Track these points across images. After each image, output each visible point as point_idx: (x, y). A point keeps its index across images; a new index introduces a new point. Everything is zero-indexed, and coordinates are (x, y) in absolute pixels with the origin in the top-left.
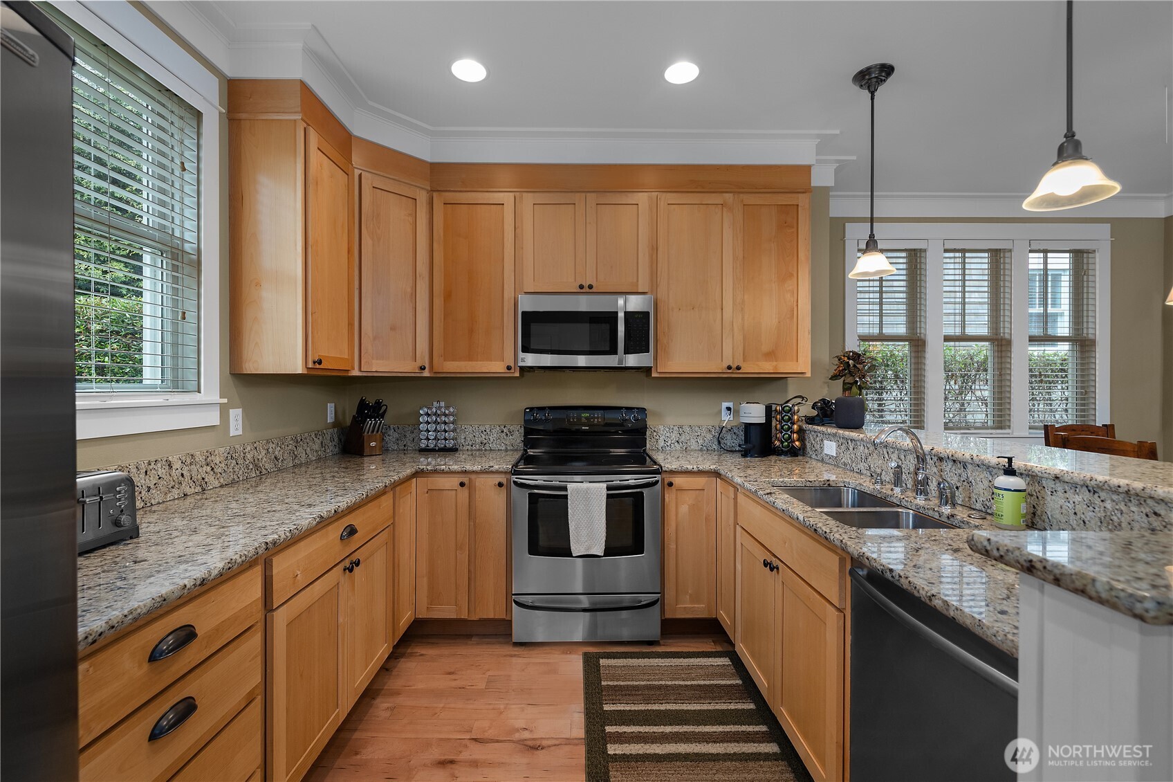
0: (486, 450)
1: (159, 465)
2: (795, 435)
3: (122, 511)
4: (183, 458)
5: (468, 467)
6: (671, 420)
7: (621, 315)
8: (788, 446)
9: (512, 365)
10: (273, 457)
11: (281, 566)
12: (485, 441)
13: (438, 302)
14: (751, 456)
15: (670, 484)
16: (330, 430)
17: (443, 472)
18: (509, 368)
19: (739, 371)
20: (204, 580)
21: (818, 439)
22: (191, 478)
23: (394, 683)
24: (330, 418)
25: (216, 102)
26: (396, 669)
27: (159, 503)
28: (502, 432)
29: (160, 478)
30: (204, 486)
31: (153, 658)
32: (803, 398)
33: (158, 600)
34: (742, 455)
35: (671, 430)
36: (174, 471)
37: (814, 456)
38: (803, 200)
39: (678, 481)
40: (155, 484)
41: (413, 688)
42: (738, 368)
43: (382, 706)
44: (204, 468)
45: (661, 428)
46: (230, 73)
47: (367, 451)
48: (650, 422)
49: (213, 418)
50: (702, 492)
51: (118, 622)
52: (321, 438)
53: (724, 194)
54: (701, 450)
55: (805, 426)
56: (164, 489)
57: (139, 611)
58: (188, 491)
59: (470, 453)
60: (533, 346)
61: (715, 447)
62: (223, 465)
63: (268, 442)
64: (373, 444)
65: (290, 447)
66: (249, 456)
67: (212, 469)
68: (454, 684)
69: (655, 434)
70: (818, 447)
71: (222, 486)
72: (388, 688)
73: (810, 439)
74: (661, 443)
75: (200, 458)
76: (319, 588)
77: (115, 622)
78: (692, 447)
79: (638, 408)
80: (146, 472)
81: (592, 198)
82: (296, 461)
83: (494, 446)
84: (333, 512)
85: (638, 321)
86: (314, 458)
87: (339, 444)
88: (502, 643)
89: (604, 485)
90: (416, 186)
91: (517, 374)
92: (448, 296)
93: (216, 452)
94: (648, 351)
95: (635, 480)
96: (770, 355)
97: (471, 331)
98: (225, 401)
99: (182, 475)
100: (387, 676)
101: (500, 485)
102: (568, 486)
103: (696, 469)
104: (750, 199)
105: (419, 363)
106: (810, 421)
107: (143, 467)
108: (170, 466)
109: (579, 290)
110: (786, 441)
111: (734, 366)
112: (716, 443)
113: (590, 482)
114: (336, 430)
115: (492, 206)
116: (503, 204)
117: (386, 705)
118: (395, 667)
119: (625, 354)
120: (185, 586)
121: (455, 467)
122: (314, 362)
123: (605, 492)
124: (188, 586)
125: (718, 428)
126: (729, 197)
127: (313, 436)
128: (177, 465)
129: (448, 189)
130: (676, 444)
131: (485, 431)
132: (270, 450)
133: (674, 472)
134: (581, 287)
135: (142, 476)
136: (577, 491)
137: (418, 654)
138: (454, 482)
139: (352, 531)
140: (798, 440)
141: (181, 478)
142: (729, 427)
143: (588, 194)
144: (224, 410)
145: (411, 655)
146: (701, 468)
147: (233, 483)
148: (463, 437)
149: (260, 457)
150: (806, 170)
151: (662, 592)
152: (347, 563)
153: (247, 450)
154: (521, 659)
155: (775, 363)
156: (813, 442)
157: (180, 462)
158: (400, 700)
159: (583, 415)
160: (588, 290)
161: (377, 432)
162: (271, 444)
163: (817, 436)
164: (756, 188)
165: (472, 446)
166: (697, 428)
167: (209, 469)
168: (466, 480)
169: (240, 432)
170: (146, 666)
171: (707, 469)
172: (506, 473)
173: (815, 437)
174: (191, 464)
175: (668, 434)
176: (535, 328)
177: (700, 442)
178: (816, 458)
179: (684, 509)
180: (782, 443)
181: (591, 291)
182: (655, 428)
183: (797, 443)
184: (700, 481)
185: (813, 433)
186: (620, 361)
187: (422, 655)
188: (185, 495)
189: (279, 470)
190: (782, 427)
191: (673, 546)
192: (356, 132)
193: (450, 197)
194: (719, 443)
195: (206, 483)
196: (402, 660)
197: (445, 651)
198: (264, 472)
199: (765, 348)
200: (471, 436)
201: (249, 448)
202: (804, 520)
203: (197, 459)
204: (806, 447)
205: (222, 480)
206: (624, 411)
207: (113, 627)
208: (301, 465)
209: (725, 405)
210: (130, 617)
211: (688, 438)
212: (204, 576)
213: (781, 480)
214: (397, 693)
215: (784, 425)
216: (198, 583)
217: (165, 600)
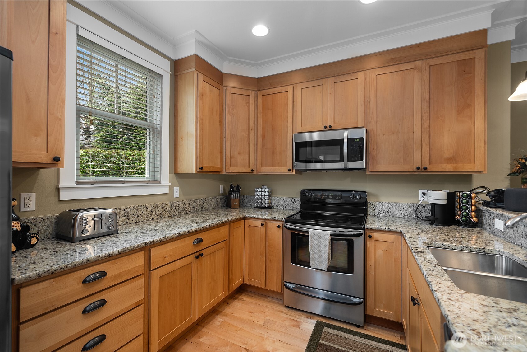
0: (284, 209)
1: (142, 207)
2: (473, 213)
3: (110, 224)
4: (152, 205)
5: (265, 217)
6: (384, 199)
7: (346, 141)
8: (466, 220)
9: (291, 169)
10: (192, 207)
11: (155, 252)
12: (283, 205)
13: (260, 140)
14: (436, 225)
15: (370, 237)
16: (220, 197)
17: (255, 218)
18: (289, 170)
19: (426, 170)
20: (109, 255)
21: (491, 217)
22: (156, 213)
23: (228, 310)
24: (222, 192)
25: (169, 70)
26: (231, 304)
27: (142, 221)
28: (291, 201)
29: (142, 212)
30: (161, 216)
31: (85, 282)
32: (486, 188)
33: (85, 260)
34: (429, 223)
35: (383, 205)
36: (148, 210)
37: (488, 229)
38: (479, 54)
39: (375, 235)
40: (141, 214)
41: (234, 315)
42: (425, 168)
43: (218, 320)
44: (161, 209)
45: (377, 203)
46: (174, 58)
47: (233, 206)
48: (370, 200)
49: (166, 190)
50: (392, 243)
51: (64, 267)
52: (215, 200)
53: (415, 62)
54: (404, 218)
55: (482, 207)
56: (144, 216)
57: (75, 263)
58: (154, 217)
59: (277, 210)
60: (300, 159)
61: (414, 216)
62: (169, 209)
63: (190, 200)
64: (235, 203)
65: (200, 203)
66: (181, 206)
67: (165, 210)
68: (251, 318)
69: (373, 206)
70: (491, 223)
71: (168, 217)
72: (225, 312)
73: (486, 217)
74: (377, 212)
75: (159, 205)
76: (179, 264)
77: (63, 266)
78: (397, 216)
79: (361, 192)
80: (137, 210)
81: (331, 80)
82: (203, 209)
83: (287, 208)
84: (187, 232)
85: (356, 143)
86: (212, 208)
87: (225, 203)
88: (280, 304)
89: (329, 233)
90: (250, 90)
91: (294, 173)
92: (263, 137)
93: (166, 204)
94: (362, 160)
95: (348, 232)
96: (450, 160)
97: (273, 153)
98: (170, 184)
99: (152, 211)
100: (227, 306)
101: (279, 227)
102: (311, 231)
103: (387, 229)
104: (433, 62)
105: (251, 168)
106: (486, 204)
107: (136, 208)
108: (147, 208)
109: (324, 129)
110: (465, 217)
111: (422, 167)
112: (415, 214)
113: (322, 230)
114: (223, 197)
115: (283, 93)
116: (288, 91)
117: (220, 319)
118: (231, 303)
119: (348, 162)
120: (100, 256)
121: (260, 216)
122: (200, 169)
123: (328, 237)
124: (101, 257)
125: (416, 205)
126: (419, 63)
127: (212, 199)
128: (150, 208)
129: (264, 89)
130: (387, 213)
131: (284, 200)
132: (191, 204)
133: (373, 229)
134: (325, 127)
135: (136, 211)
136: (314, 234)
137: (243, 299)
138: (258, 223)
139: (200, 241)
140: (475, 217)
141: (151, 213)
142: (424, 205)
143: (329, 79)
144: (171, 188)
145: (240, 299)
146: (391, 229)
147: (174, 215)
148: (274, 202)
149: (186, 206)
150: (484, 33)
151: (365, 299)
152: (197, 254)
153: (180, 203)
154: (285, 315)
155: (455, 165)
156: (488, 219)
157: (151, 206)
158: (226, 319)
159: (330, 194)
160: (329, 129)
161: (237, 198)
162: (191, 202)
163: (490, 215)
164: (440, 53)
165: (278, 207)
166: (401, 205)
167: (163, 210)
168: (264, 223)
169: (178, 196)
170: (81, 285)
171: (395, 230)
172: (282, 221)
173: (489, 215)
174: (156, 207)
175: (381, 207)
176: (302, 150)
177: (403, 213)
178: (490, 230)
179: (379, 252)
180: (461, 218)
181: (331, 129)
182: (373, 203)
183: (475, 219)
184: (391, 237)
185: (488, 213)
186: (346, 165)
187: (244, 300)
188: (153, 219)
189: (195, 212)
190: (461, 207)
191: (372, 273)
192: (224, 71)
193: (265, 92)
194: (417, 214)
195: (162, 215)
196: (236, 300)
197: (254, 301)
198: (188, 212)
199: (447, 155)
200: (277, 202)
201: (181, 203)
202: (425, 277)
203: (158, 206)
204: (483, 222)
205: (169, 214)
206: (353, 193)
207: (62, 268)
208: (206, 210)
209: (421, 191)
210: (70, 265)
211: (395, 210)
212: (110, 253)
213: (441, 243)
214: (226, 315)
215: (463, 206)
216: (107, 255)
217: (88, 260)
